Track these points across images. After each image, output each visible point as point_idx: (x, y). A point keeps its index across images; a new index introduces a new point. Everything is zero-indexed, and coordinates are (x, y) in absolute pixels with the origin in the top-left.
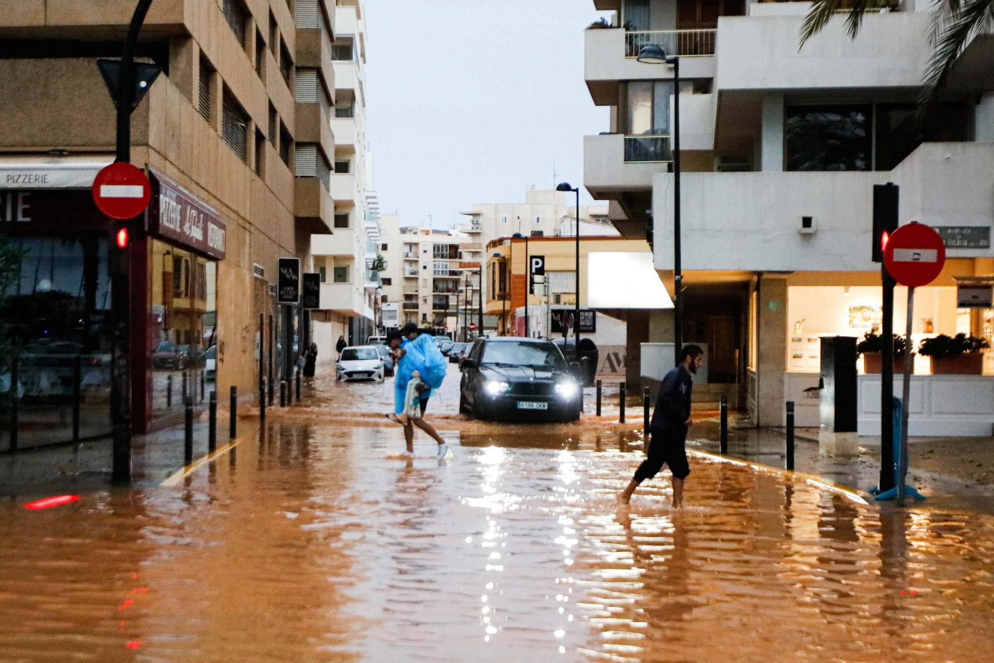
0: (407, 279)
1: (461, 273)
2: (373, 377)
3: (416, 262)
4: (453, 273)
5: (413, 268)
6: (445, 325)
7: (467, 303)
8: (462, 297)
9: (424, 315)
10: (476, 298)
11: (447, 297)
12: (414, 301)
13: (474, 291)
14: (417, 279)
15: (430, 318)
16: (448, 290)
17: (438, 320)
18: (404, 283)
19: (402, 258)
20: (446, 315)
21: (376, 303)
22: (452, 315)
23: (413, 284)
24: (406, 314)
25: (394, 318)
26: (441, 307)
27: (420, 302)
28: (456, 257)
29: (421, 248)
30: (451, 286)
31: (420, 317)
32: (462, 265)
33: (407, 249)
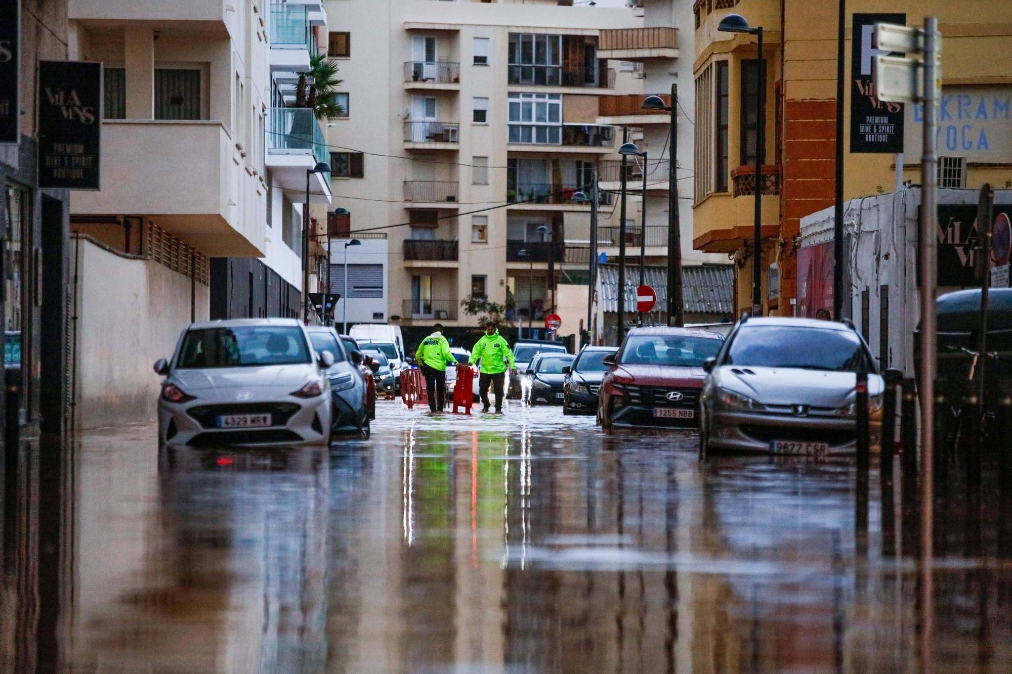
0: (416, 155)
1: (602, 135)
2: (292, 424)
3: (451, 96)
4: (575, 135)
5: (441, 116)
6: (551, 314)
7: (626, 237)
8: (609, 217)
9: (479, 281)
10: (659, 219)
11: (557, 219)
12: (441, 234)
13: (649, 196)
14: (452, 155)
15: (495, 294)
16: (562, 196)
17: (523, 300)
18: (408, 172)
19: (400, 83)
20: (552, 280)
21: (309, 234)
22: (575, 278)
23: (440, 173)
24: (415, 277)
25: (375, 290)
26: (535, 253)
27: (464, 232)
28: (587, 80)
29: (467, 49)
30: (569, 180)
31: (465, 289)
32: (607, 106)
33: (417, 53)
